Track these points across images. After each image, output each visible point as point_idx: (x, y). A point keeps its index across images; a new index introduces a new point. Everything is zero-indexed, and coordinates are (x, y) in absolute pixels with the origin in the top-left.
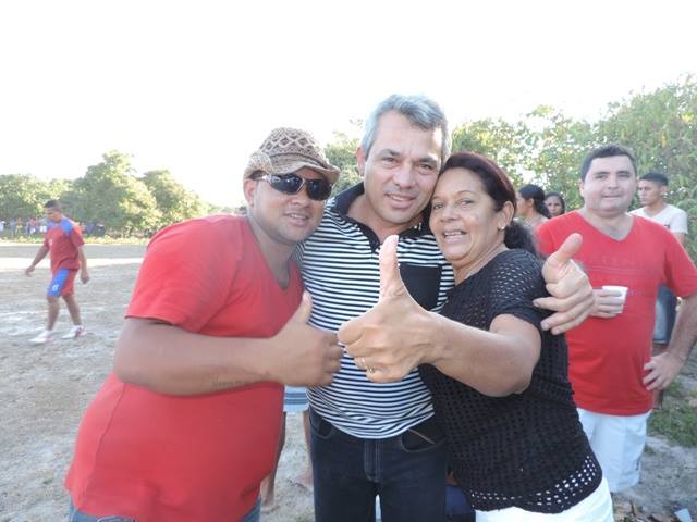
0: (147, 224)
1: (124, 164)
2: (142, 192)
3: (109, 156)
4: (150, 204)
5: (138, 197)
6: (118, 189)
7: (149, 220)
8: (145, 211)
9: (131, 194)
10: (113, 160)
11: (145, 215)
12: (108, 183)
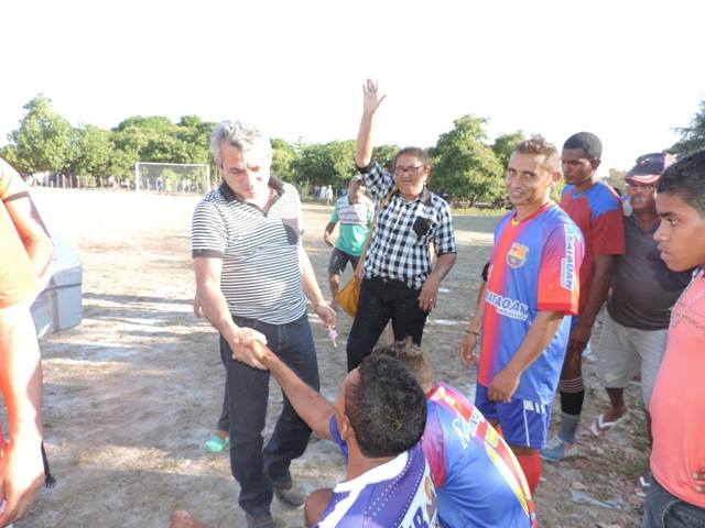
0: (491, 194)
1: (474, 130)
2: (489, 160)
3: (460, 122)
4: (496, 172)
5: (483, 165)
6: (465, 157)
7: (492, 190)
8: (489, 180)
9: (477, 162)
10: (462, 127)
11: (489, 184)
12: (457, 151)
